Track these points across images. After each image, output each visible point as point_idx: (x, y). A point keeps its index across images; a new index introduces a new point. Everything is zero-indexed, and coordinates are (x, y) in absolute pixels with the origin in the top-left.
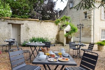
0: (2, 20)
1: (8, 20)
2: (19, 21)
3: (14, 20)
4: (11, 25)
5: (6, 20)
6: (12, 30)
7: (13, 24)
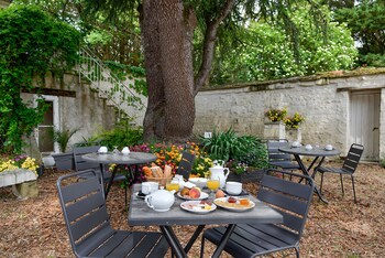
0: (320, 82)
1: (336, 81)
2: (374, 77)
3: (356, 76)
4: (346, 94)
5: (332, 81)
6: (348, 110)
7: (352, 91)
